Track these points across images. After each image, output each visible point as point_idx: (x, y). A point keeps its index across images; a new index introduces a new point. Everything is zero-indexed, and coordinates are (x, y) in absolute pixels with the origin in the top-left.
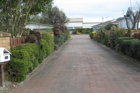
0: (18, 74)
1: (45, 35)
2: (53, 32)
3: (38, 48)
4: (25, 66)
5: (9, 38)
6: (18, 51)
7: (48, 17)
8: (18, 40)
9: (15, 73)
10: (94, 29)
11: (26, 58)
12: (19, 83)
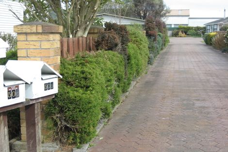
0: (77, 126)
1: (134, 34)
2: (145, 30)
3: (123, 62)
4: (95, 107)
5: (58, 37)
6: (79, 68)
7: (134, 5)
8: (81, 42)
9: (68, 123)
10: (208, 28)
11: (97, 87)
12: (78, 148)
